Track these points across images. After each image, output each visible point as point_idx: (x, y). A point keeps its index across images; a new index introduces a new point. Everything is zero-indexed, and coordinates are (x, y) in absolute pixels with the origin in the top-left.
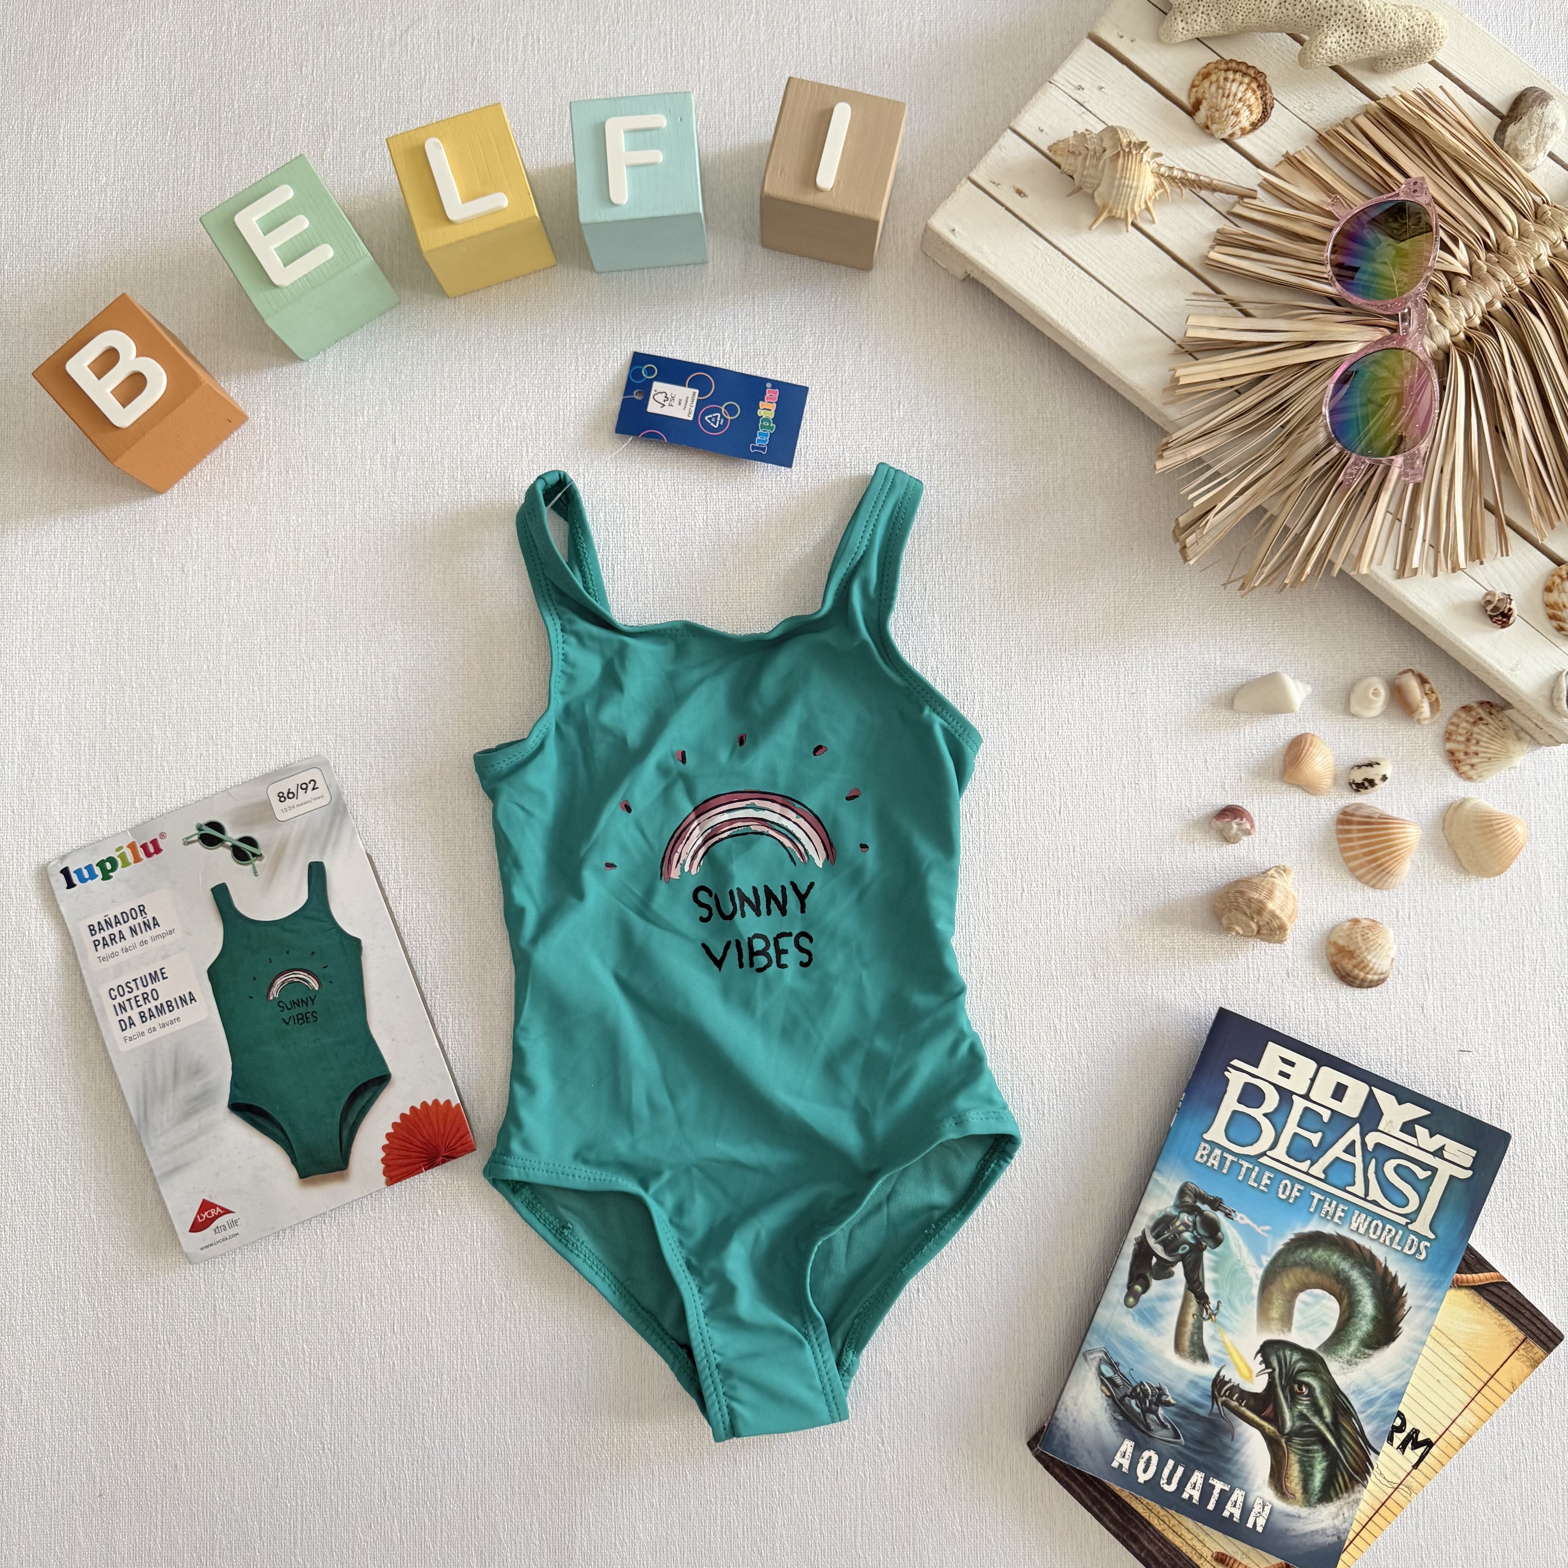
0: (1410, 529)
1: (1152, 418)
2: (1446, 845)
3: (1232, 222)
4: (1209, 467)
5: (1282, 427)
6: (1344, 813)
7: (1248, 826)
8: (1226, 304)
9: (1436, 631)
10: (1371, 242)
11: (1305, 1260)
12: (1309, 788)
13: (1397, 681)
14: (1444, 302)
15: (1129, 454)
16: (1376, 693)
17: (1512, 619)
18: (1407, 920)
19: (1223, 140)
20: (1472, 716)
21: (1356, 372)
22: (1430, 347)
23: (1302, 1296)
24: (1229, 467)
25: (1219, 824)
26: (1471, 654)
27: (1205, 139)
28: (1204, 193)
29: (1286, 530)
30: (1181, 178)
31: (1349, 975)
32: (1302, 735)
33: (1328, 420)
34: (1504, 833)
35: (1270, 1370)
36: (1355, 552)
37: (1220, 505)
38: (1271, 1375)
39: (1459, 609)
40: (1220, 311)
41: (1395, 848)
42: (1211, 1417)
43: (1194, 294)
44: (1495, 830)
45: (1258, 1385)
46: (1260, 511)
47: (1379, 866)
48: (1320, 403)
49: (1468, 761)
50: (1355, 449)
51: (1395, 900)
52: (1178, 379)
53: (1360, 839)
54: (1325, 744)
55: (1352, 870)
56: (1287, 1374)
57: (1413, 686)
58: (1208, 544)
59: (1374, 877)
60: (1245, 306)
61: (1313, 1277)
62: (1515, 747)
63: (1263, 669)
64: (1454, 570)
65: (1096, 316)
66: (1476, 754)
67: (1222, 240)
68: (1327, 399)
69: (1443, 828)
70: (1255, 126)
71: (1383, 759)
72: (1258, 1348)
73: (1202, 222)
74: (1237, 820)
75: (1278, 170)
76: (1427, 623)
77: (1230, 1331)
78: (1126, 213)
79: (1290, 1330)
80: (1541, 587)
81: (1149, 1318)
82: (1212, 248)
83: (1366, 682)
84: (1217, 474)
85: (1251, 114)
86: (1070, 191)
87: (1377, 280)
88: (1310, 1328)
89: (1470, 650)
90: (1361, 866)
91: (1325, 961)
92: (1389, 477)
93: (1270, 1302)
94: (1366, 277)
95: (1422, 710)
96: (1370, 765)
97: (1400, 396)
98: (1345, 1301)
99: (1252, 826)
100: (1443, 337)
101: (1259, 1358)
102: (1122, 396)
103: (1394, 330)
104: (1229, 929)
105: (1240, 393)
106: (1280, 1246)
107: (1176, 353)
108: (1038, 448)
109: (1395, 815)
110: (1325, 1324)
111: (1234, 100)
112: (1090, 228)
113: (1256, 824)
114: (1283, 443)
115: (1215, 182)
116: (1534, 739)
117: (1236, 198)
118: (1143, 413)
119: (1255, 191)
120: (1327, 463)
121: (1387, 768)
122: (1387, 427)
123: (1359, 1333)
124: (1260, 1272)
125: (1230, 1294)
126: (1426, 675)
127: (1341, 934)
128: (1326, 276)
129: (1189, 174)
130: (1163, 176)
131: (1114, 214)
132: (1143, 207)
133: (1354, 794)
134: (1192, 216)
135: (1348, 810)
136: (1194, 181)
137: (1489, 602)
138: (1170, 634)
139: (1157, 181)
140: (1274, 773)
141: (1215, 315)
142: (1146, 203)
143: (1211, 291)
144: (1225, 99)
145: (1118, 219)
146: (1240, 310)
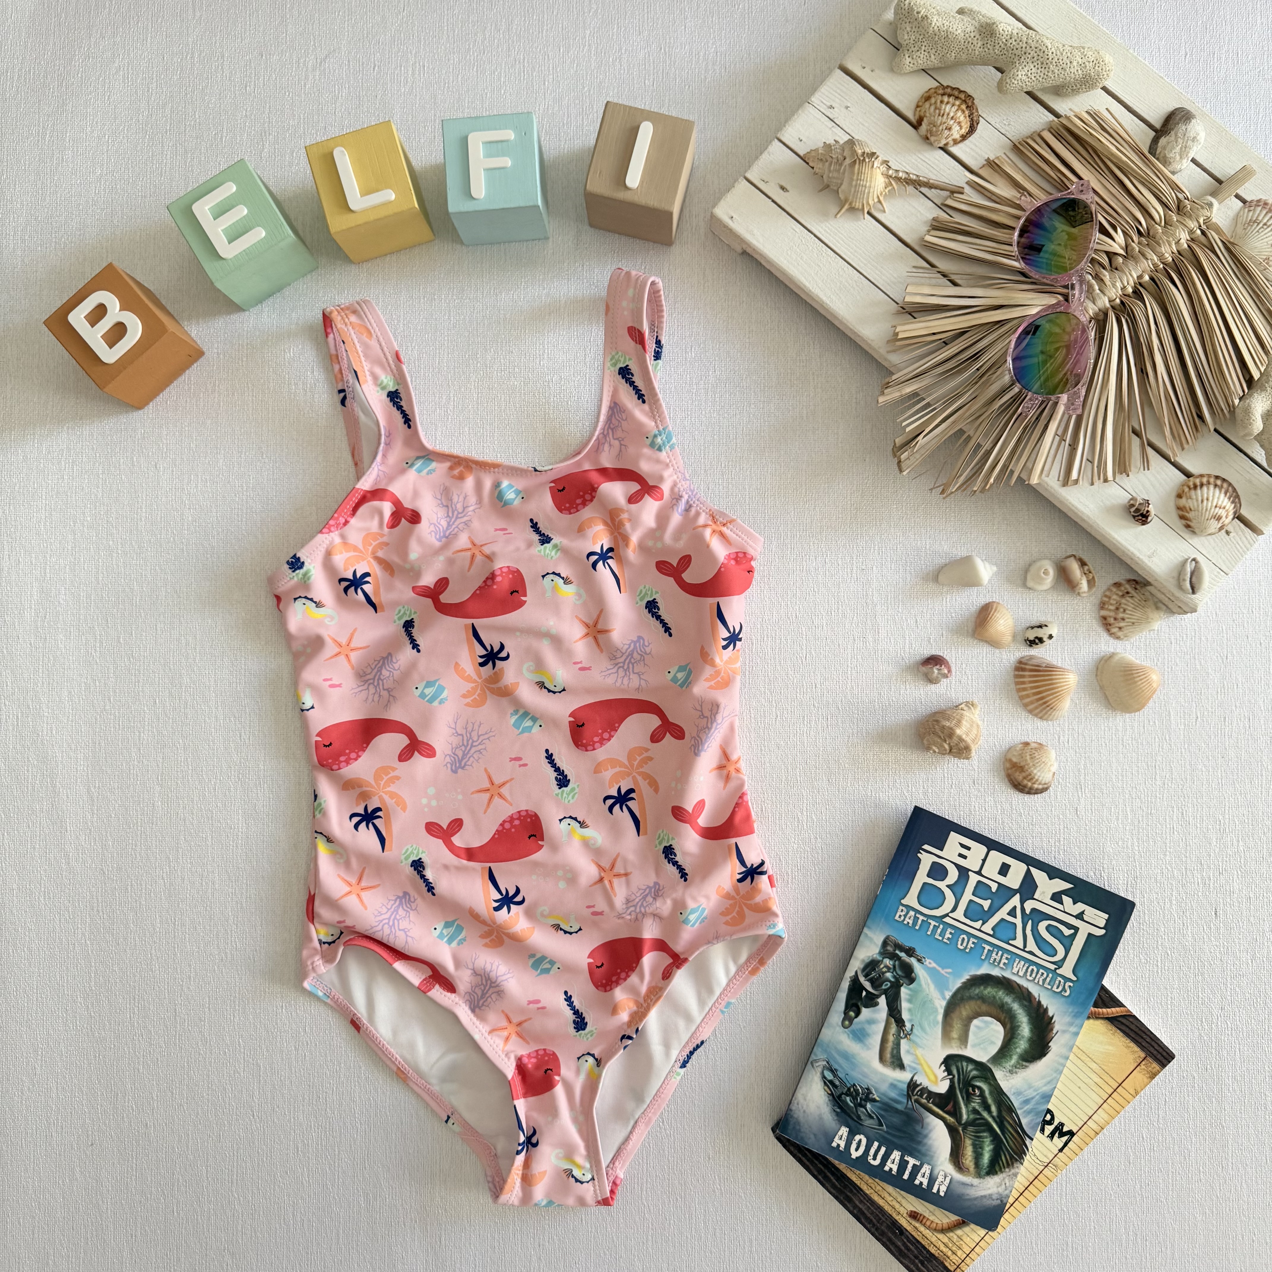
0: (1073, 448)
1: (881, 360)
2: (1095, 688)
3: (944, 212)
5: (976, 371)
6: (1020, 662)
8: (939, 275)
9: (1091, 526)
10: (1050, 228)
11: (978, 995)
12: (994, 643)
13: (1063, 564)
14: (1104, 276)
16: (1046, 573)
17: (1149, 518)
18: (1066, 743)
19: (940, 147)
20: (1121, 591)
21: (1035, 329)
22: (1092, 309)
24: (935, 401)
25: (924, 669)
26: (1119, 544)
27: (925, 147)
28: (923, 190)
29: (978, 447)
30: (905, 178)
31: (1019, 784)
32: (989, 603)
33: (1011, 366)
34: (1141, 680)
35: (951, 1077)
36: (1030, 465)
37: (927, 430)
38: (952, 1081)
39: (1110, 510)
40: (935, 281)
41: (1056, 690)
42: (907, 1111)
43: (914, 267)
44: (1134, 678)
45: (942, 1087)
46: (961, 432)
47: (1045, 703)
48: (1005, 354)
49: (1117, 625)
50: (1032, 388)
51: (1058, 729)
52: (898, 334)
53: (1031, 682)
54: (1007, 610)
55: (1025, 706)
56: (964, 1079)
57: (1075, 567)
58: (917, 459)
59: (1041, 711)
60: (953, 277)
61: (984, 1008)
62: (1154, 615)
63: (961, 553)
64: (1105, 482)
65: (838, 284)
66: (1123, 619)
67: (937, 226)
68: (1010, 351)
69: (1096, 675)
70: (964, 137)
71: (1050, 622)
72: (942, 1060)
73: (922, 212)
74: (938, 667)
75: (981, 173)
76: (1084, 519)
77: (920, 1047)
78: (863, 205)
79: (966, 1047)
80: (1173, 494)
81: (860, 1036)
82: (929, 231)
83: (1038, 564)
84: (928, 405)
85: (961, 129)
86: (821, 187)
87: (1054, 258)
88: (982, 1046)
89: (1117, 541)
90: (1032, 703)
91: (1003, 774)
92: (1056, 410)
93: (951, 1026)
94: (1047, 255)
95: (1081, 585)
96: (1040, 627)
97: (1068, 347)
98: (1008, 1027)
99: (949, 671)
100: (1103, 302)
101: (943, 1068)
102: (858, 345)
103: (1065, 296)
104: (928, 749)
105: (947, 343)
107: (899, 313)
108: (795, 383)
109: (1059, 665)
110: (993, 1043)
111: (948, 118)
112: (836, 216)
113: (953, 669)
114: (977, 382)
115: (931, 181)
116: (1169, 609)
117: (948, 193)
119: (963, 188)
120: (1010, 399)
121: (1052, 630)
122: (1057, 370)
123: (1018, 1050)
125: (921, 1019)
126: (1085, 559)
127: (1015, 753)
128: (1012, 254)
129: (911, 176)
130: (891, 177)
131: (853, 205)
132: (876, 200)
133: (1028, 648)
134: (914, 207)
135: (1023, 660)
136: (915, 181)
137: (1133, 505)
138: (892, 525)
139: (887, 180)
140: (968, 631)
141: (930, 285)
142: (878, 197)
143: (928, 266)
144: (940, 118)
145: (858, 209)
146: (949, 280)
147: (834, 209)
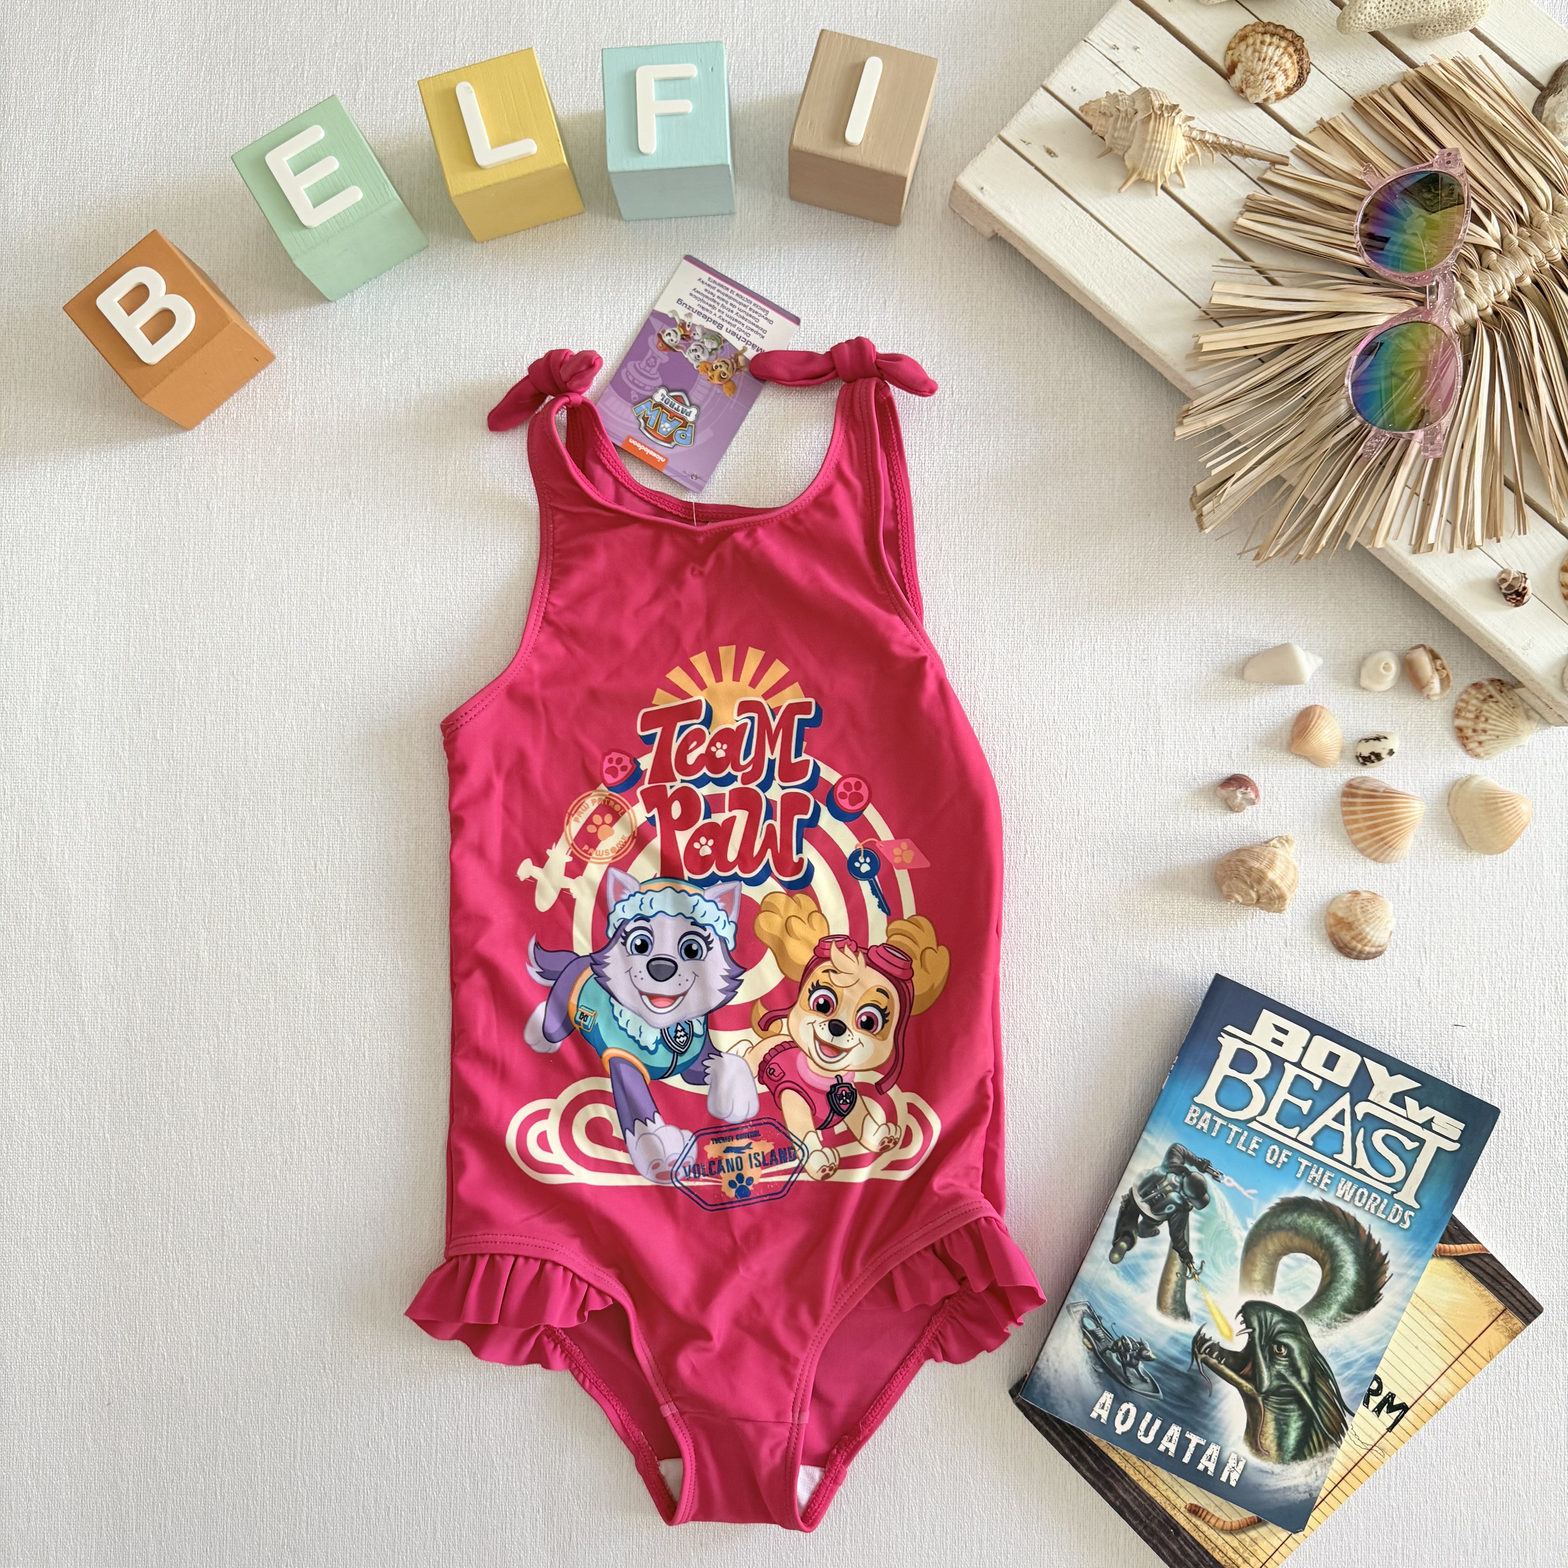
0: (1428, 504)
1: (1174, 383)
2: (1450, 821)
3: (1262, 188)
4: (1229, 435)
5: (1305, 397)
6: (1350, 785)
7: (1253, 796)
8: (1253, 271)
9: (1449, 607)
10: (1402, 213)
11: (1289, 1224)
12: (1316, 760)
13: (1408, 656)
14: (1473, 277)
15: (1150, 420)
16: (1387, 668)
17: (1526, 598)
18: (1407, 893)
19: (1258, 104)
20: (1482, 694)
21: (1381, 344)
22: (1457, 321)
23: (1285, 1260)
24: (1249, 436)
25: (1224, 792)
26: (1484, 632)
27: (1239, 103)
28: (1235, 158)
29: (1304, 500)
30: (1213, 142)
31: (1346, 946)
32: (1311, 707)
33: (1350, 392)
34: (1508, 811)
35: (1250, 1330)
36: (1372, 525)
37: (1238, 474)
38: (1251, 1335)
39: (1473, 586)
40: (1247, 278)
41: (1398, 823)
42: (1191, 1373)
43: (1222, 260)
44: (1499, 808)
45: (1239, 1344)
46: (1279, 480)
47: (1382, 839)
48: (1343, 375)
49: (1477, 738)
50: (1377, 421)
51: (1397, 874)
52: (1201, 346)
53: (1364, 812)
54: (1334, 716)
55: (1355, 843)
56: (1267, 1334)
57: (1424, 661)
58: (1224, 513)
59: (1377, 850)
60: (1272, 274)
61: (1297, 1241)
62: (1524, 726)
63: (1275, 639)
64: (1470, 547)
65: (1122, 279)
66: (1485, 731)
67: (1252, 207)
68: (1349, 371)
69: (1448, 804)
70: (1290, 91)
71: (1391, 733)
72: (1240, 1308)
73: (1232, 187)
74: (1242, 790)
75: (1310, 137)
76: (1440, 599)
77: (1212, 1290)
78: (1156, 177)
79: (1271, 1291)
80: (1558, 566)
81: (1133, 1274)
82: (1241, 214)
83: (1377, 656)
84: (1237, 443)
85: (1287, 78)
86: (1102, 151)
87: (1407, 251)
88: (1292, 1291)
89: (1482, 627)
90: (1364, 839)
91: (1324, 931)
92: (1408, 451)
93: (1253, 1264)
94: (1395, 248)
95: (1432, 686)
96: (1378, 739)
97: (1424, 369)
98: (1328, 1266)
99: (1257, 796)
100: (1471, 311)
101: (1240, 1318)
102: (1145, 361)
103: (1421, 303)
104: (1229, 897)
105: (1263, 362)
106: (1265, 1209)
107: (1201, 319)
108: (1058, 410)
109: (1401, 790)
110: (1307, 1287)
111: (1270, 64)
112: (1120, 190)
113: (1261, 793)
114: (1304, 413)
115: (1247, 147)
116: (1544, 719)
117: (1267, 164)
118: (1166, 379)
119: (1288, 157)
120: (1348, 435)
121: (1393, 743)
122: (1409, 400)
123: (1340, 1298)
124: (1245, 1234)
125: (1214, 1254)
126: (1437, 650)
127: (1341, 905)
128: (1355, 246)
129: (1221, 139)
130: (1194, 139)
131: (1143, 177)
132: (1173, 170)
133: (1361, 768)
134: (1223, 182)
135: (1353, 783)
136: (1225, 146)
137: (1504, 580)
138: (1184, 601)
139: (1189, 144)
140: (1281, 743)
141: (1242, 283)
142: (1176, 166)
143: (1239, 259)
144: (1260, 63)
145: (1149, 182)
146: (1266, 278)
147: (1117, 182)
